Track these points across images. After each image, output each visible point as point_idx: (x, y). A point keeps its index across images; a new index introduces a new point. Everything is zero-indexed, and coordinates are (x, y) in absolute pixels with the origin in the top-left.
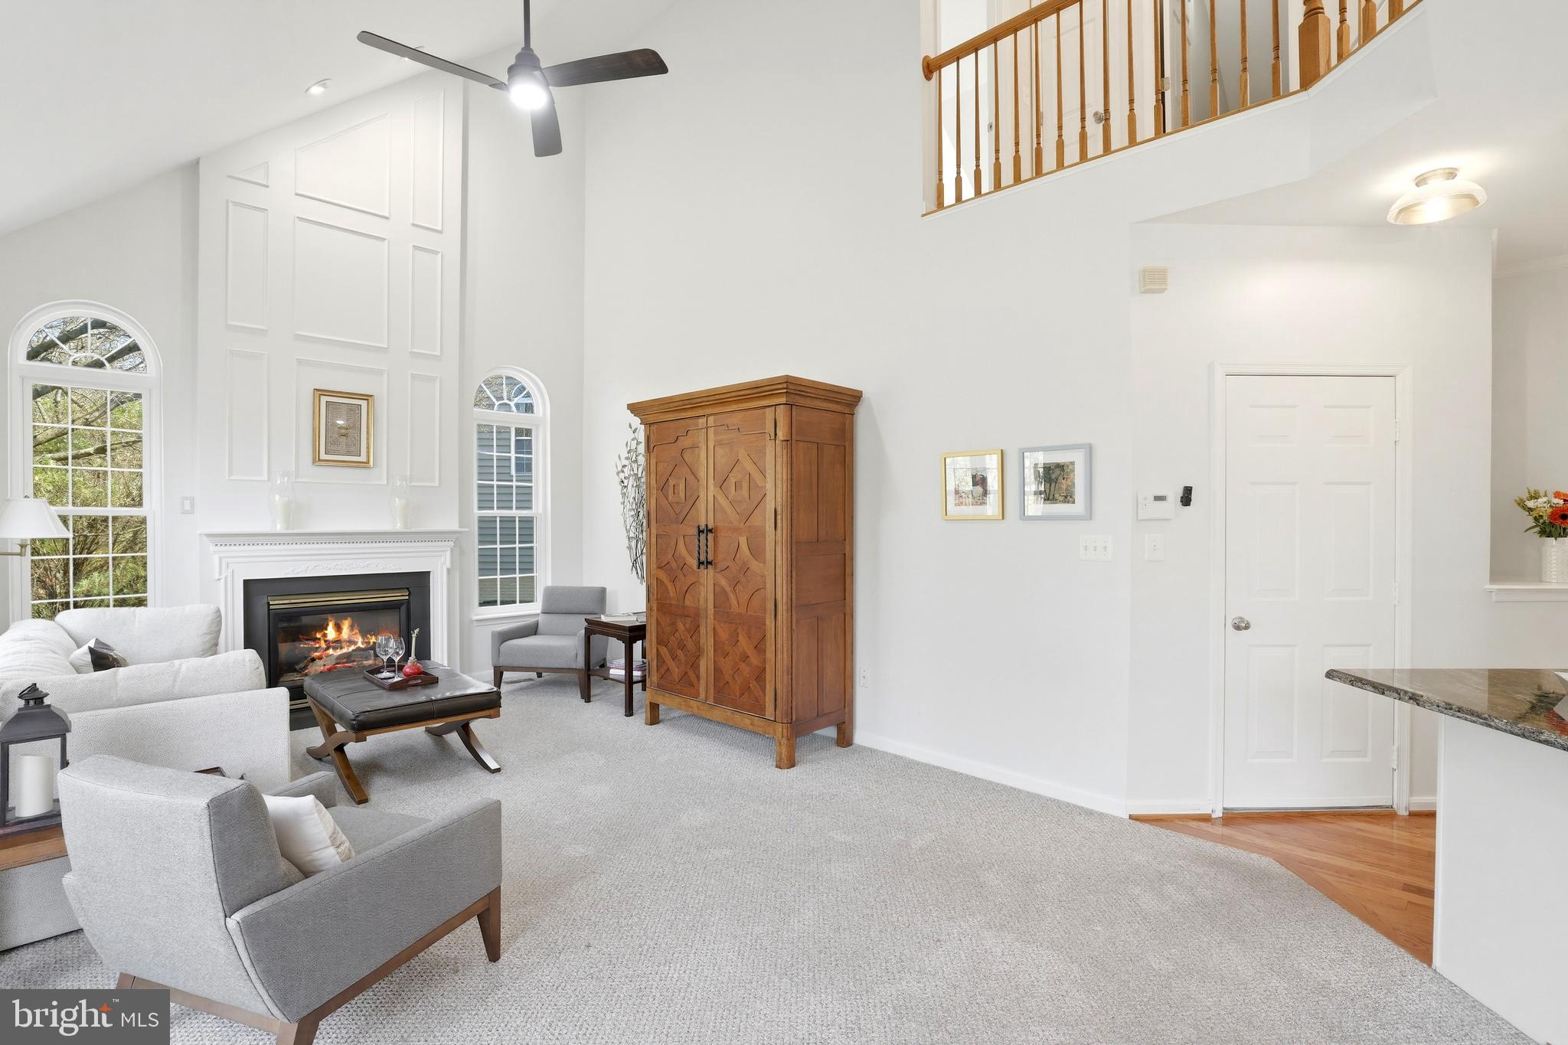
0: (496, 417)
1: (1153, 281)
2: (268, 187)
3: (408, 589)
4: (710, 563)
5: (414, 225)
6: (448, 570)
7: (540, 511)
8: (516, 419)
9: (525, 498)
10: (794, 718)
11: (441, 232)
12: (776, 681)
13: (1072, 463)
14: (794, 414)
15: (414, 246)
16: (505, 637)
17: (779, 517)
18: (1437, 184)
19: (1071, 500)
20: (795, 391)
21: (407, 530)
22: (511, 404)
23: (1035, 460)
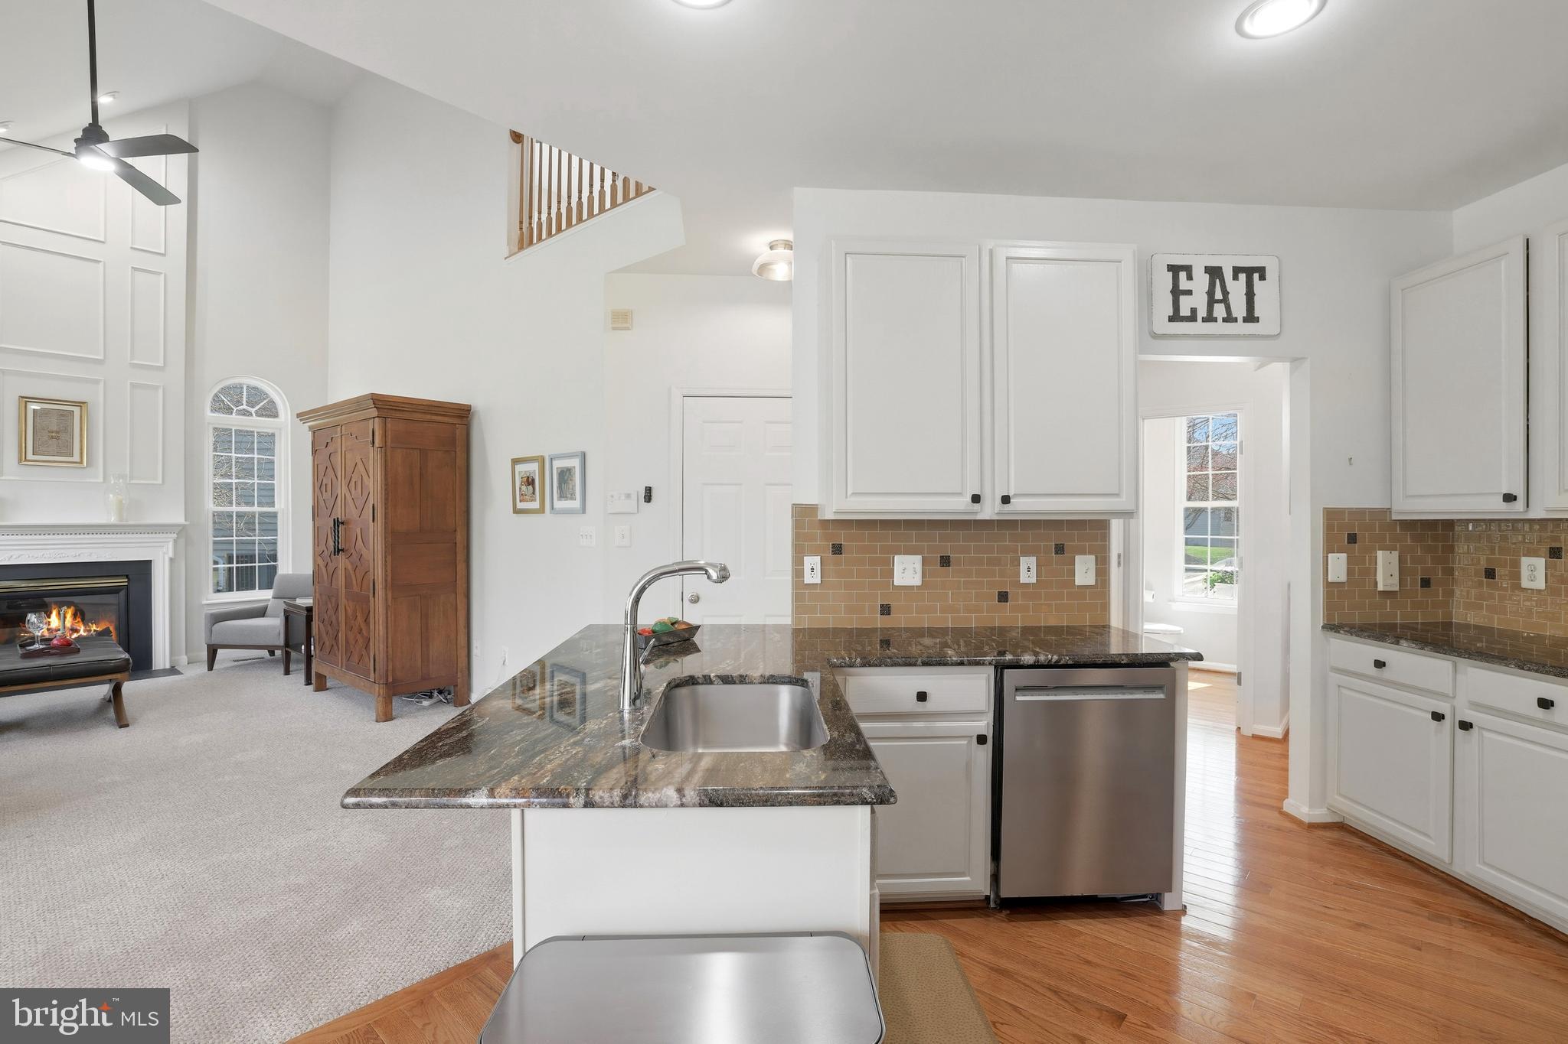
0: (234, 421)
1: (621, 320)
3: (127, 576)
4: (342, 550)
5: (132, 248)
6: (171, 560)
7: (283, 507)
8: (258, 424)
9: (268, 494)
10: (390, 680)
11: (164, 255)
12: (378, 647)
13: (574, 467)
14: (389, 425)
15: (133, 268)
16: (218, 618)
17: (376, 511)
18: (780, 251)
19: (573, 498)
20: (385, 407)
21: (124, 523)
22: (253, 411)
23: (558, 464)
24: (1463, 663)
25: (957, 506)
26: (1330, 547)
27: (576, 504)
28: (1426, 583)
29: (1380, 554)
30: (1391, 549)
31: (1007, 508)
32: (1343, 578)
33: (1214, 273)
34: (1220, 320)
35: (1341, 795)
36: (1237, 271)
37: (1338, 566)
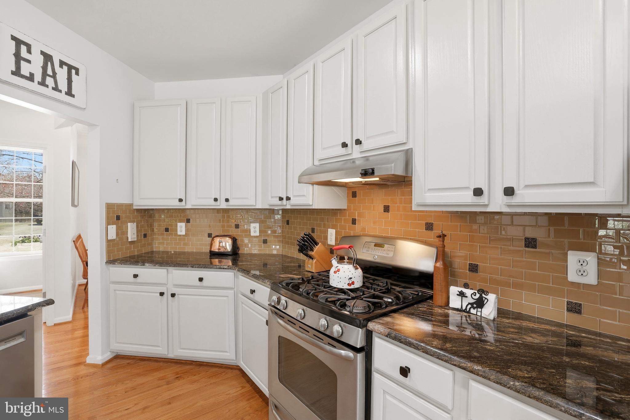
24: (171, 269)
26: (108, 223)
28: (145, 236)
29: (129, 224)
30: (133, 222)
32: (115, 237)
33: (47, 58)
34: (50, 87)
36: (61, 63)
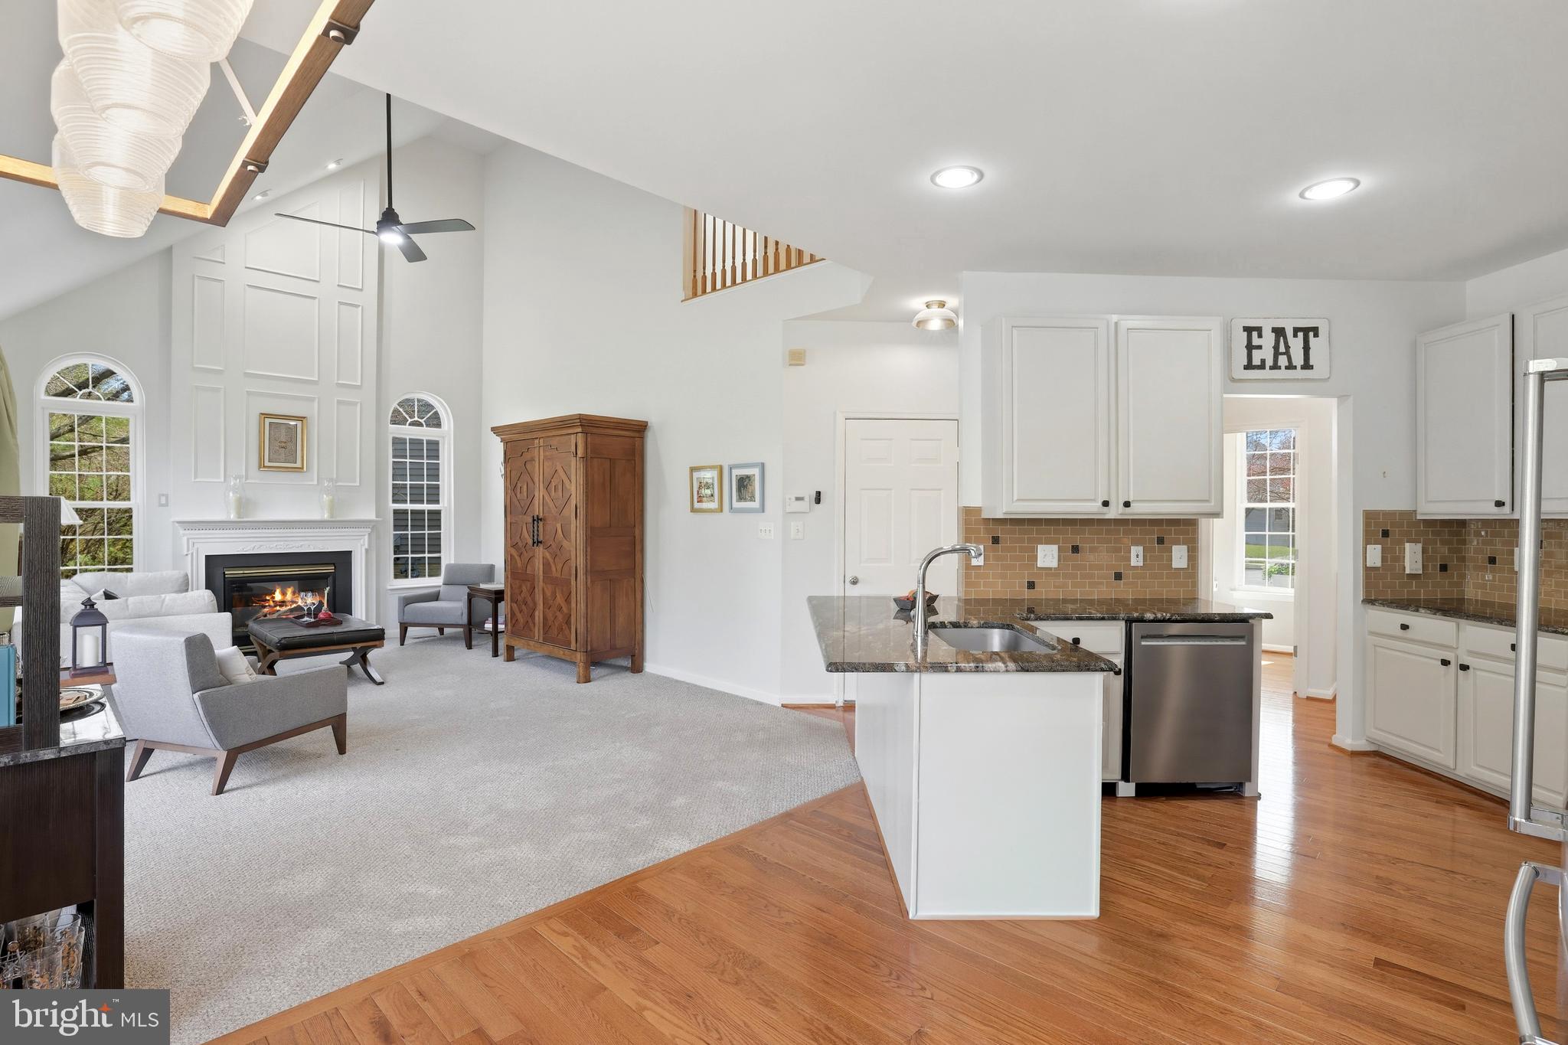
0: (408, 432)
1: (797, 358)
2: (224, 263)
3: (334, 564)
4: (541, 542)
5: (338, 285)
6: (367, 550)
7: (446, 505)
8: (425, 433)
9: (434, 495)
10: (589, 649)
11: (361, 290)
12: (578, 623)
13: (754, 476)
14: (589, 439)
15: (339, 302)
16: (407, 601)
17: (578, 510)
18: (935, 309)
19: (752, 499)
20: (588, 424)
21: (333, 519)
22: (422, 421)
23: (736, 472)
24: (1463, 622)
25: (1090, 508)
26: (1368, 540)
27: (756, 505)
28: (1444, 568)
29: (1407, 545)
30: (1416, 541)
31: (1127, 510)
32: (1378, 564)
33: (1279, 332)
34: (1283, 368)
35: (1376, 728)
36: (1296, 331)
37: (1375, 555)
